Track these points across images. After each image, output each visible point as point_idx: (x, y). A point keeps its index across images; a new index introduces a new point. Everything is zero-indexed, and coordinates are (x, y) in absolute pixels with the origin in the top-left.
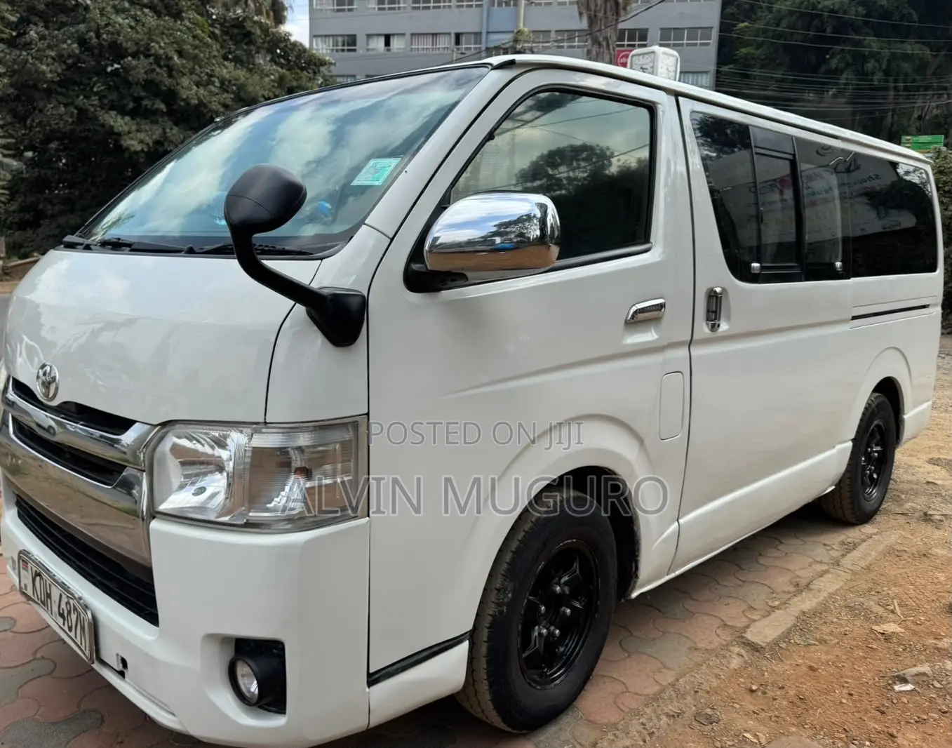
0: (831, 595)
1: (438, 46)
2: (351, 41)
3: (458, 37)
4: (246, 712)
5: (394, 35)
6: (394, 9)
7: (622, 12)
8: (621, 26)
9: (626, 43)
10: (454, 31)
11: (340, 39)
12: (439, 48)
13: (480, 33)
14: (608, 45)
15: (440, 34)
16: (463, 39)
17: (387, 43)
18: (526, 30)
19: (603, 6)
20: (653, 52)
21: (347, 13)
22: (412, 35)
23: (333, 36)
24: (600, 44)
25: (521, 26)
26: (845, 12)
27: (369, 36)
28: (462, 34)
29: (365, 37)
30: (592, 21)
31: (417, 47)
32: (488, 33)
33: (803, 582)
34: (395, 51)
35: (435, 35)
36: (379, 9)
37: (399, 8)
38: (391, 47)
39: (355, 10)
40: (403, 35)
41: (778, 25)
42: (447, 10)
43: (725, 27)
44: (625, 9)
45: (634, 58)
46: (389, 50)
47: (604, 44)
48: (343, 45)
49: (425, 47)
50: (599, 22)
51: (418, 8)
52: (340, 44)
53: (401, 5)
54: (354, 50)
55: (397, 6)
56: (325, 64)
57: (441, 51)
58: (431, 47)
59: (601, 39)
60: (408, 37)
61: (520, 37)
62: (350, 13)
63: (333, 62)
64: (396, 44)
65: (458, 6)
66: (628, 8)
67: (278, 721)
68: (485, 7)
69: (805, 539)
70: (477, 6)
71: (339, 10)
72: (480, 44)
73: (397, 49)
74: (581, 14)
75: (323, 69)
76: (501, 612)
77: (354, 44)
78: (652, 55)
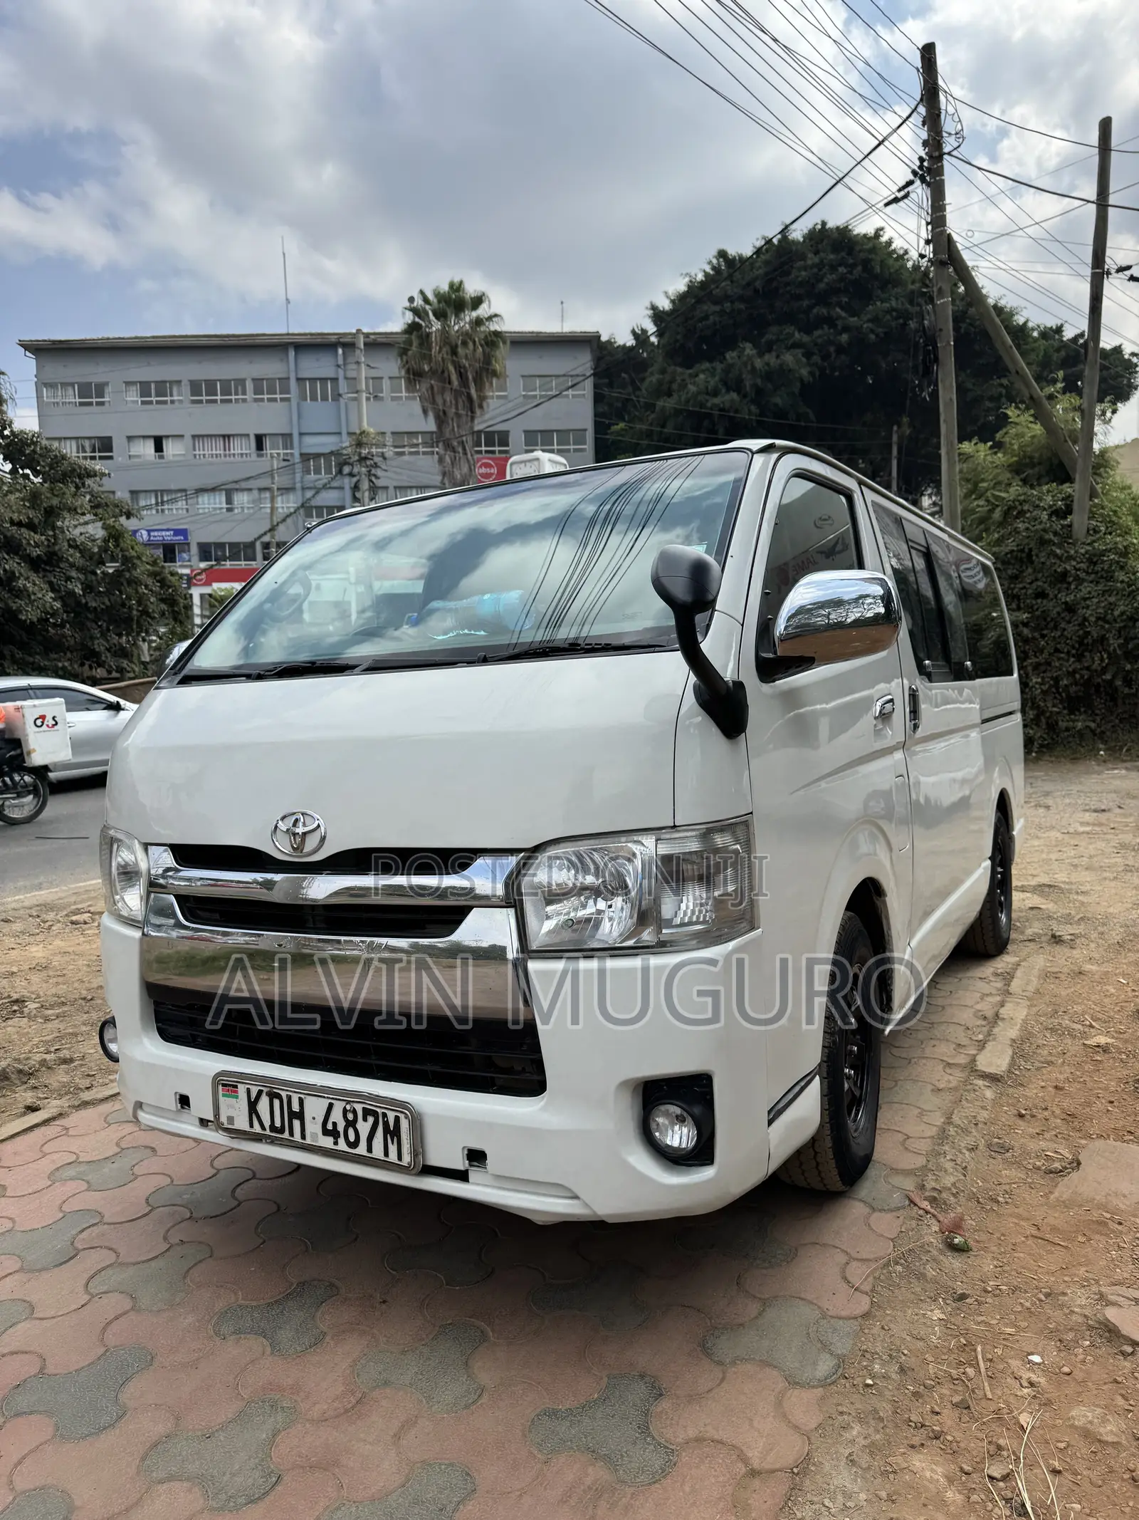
0: (1025, 1021)
1: (232, 452)
2: (105, 445)
3: (260, 440)
4: (667, 1169)
5: (167, 437)
6: (165, 402)
7: (478, 412)
8: (476, 428)
9: (483, 448)
10: (252, 432)
11: (87, 444)
12: (234, 455)
13: (290, 435)
14: (464, 449)
15: (234, 436)
16: (267, 443)
17: (159, 448)
18: (372, 430)
19: (453, 402)
20: (537, 459)
21: (94, 409)
22: (194, 437)
23: (77, 438)
24: (454, 450)
25: (365, 426)
26: (737, 411)
27: (130, 438)
28: (265, 435)
29: (125, 440)
30: (441, 419)
31: (202, 452)
32: (301, 434)
33: (990, 1014)
34: (171, 458)
35: (226, 437)
36: (143, 403)
37: (172, 402)
38: (165, 453)
39: (107, 404)
40: (182, 436)
41: (663, 426)
42: (241, 405)
43: (600, 428)
44: (481, 407)
45: (514, 467)
46: (162, 457)
47: (460, 450)
48: (94, 451)
49: (214, 452)
50: (450, 422)
51: (201, 402)
52: (88, 449)
53: (175, 398)
54: (111, 458)
55: (168, 399)
56: (95, 475)
57: (238, 459)
58: (222, 452)
59: (455, 444)
60: (188, 439)
61: (365, 440)
62: (100, 408)
63: (107, 472)
64: (170, 448)
65: (256, 400)
66: (485, 404)
67: (707, 1173)
68: (294, 403)
69: (959, 976)
70: (282, 399)
71: (81, 404)
72: (292, 448)
73: (174, 455)
74: (425, 412)
75: (88, 482)
76: (834, 1042)
77: (111, 450)
78: (536, 463)
